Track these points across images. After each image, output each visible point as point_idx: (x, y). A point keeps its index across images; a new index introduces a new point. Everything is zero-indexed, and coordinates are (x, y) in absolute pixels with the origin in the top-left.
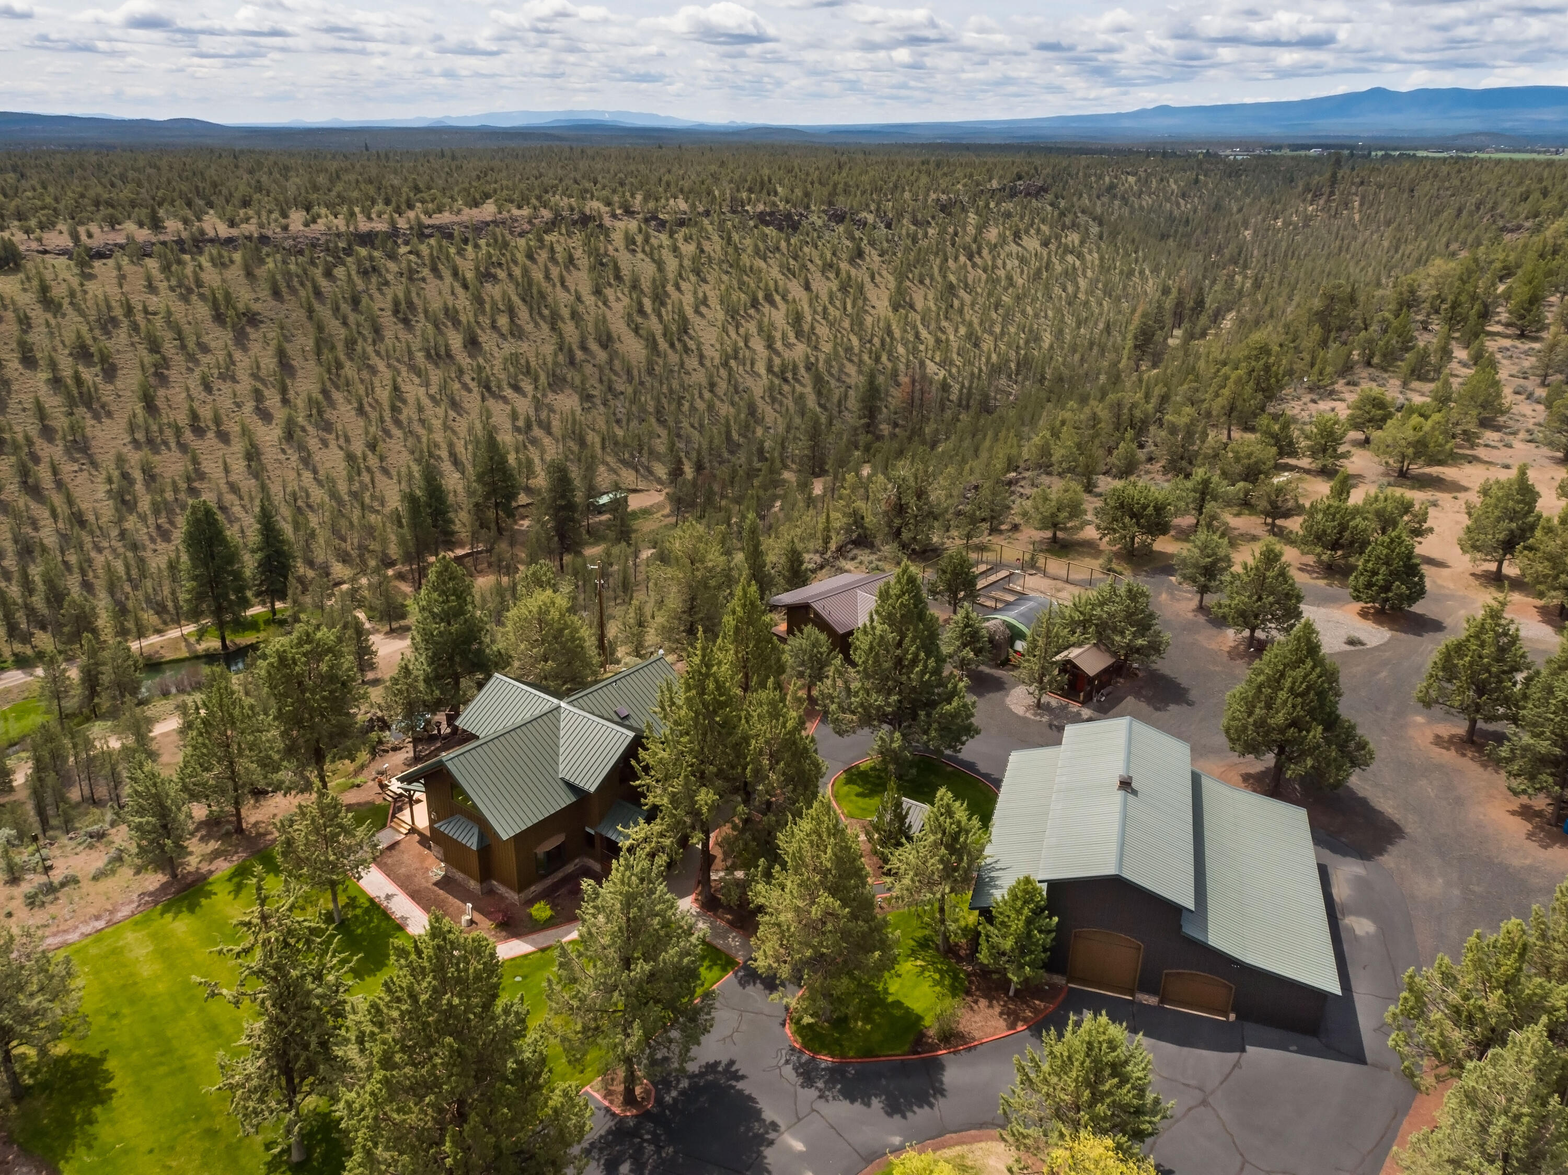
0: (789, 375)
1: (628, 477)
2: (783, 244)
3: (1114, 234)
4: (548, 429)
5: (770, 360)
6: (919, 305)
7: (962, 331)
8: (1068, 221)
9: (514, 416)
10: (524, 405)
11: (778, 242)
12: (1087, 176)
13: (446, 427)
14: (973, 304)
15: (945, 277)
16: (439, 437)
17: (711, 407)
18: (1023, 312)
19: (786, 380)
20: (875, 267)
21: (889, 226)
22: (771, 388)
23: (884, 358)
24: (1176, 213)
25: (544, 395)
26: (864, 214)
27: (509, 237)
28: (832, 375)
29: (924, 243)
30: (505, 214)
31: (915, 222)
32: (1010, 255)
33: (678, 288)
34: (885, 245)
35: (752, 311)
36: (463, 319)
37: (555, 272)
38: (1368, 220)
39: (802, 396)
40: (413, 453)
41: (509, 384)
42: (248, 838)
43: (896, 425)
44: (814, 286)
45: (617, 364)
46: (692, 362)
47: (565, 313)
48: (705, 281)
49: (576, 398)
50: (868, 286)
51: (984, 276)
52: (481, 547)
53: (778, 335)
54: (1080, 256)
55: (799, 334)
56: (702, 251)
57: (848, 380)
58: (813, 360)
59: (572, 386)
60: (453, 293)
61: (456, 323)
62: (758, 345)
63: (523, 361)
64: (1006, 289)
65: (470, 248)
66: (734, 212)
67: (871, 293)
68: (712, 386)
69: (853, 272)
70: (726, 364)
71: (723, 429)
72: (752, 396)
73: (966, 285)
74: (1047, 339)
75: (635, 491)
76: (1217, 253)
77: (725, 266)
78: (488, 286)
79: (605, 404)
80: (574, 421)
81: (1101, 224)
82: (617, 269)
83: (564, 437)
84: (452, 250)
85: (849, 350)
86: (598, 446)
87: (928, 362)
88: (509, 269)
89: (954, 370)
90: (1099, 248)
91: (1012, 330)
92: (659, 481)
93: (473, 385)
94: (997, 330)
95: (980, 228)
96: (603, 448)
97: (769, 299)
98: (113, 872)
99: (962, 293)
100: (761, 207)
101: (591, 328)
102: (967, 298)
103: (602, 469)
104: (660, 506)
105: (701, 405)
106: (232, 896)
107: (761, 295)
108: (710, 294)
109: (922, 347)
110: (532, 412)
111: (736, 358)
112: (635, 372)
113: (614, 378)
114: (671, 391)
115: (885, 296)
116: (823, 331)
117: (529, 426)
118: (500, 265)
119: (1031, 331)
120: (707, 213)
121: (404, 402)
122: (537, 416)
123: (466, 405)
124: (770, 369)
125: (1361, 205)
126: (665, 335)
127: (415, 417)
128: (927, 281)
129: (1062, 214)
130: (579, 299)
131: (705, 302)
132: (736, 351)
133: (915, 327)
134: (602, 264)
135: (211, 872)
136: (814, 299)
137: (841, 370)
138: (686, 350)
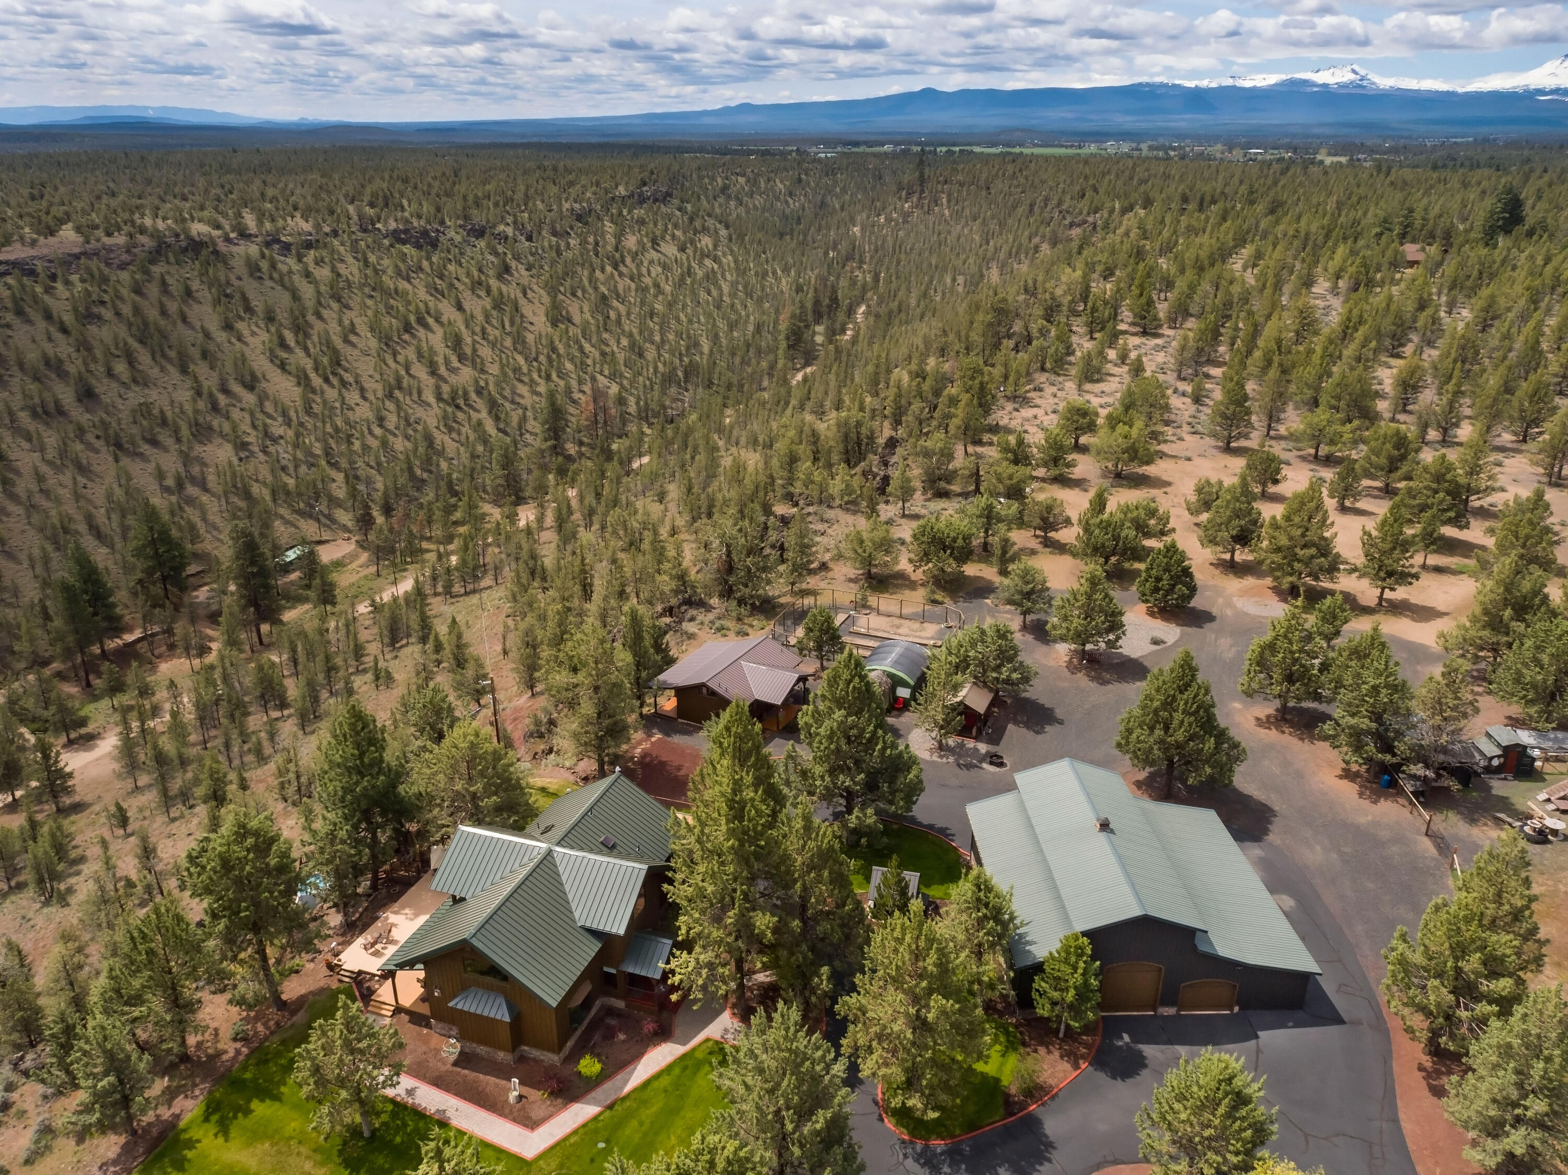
0: (461, 402)
1: (310, 528)
2: (425, 264)
3: (741, 237)
4: (203, 486)
5: (438, 387)
6: (577, 319)
7: (625, 342)
8: (698, 224)
9: (160, 475)
10: (171, 463)
11: (420, 261)
12: (701, 178)
13: (77, 497)
14: (629, 314)
15: (596, 289)
16: (70, 508)
17: (384, 444)
18: (678, 319)
19: (458, 407)
20: (525, 281)
21: (529, 239)
22: (445, 417)
23: (554, 376)
24: (787, 211)
25: (190, 448)
26: (501, 228)
27: (106, 271)
28: (505, 398)
29: (568, 255)
30: (93, 244)
31: (555, 233)
32: (651, 262)
33: (319, 316)
34: (531, 258)
35: (406, 337)
36: (72, 369)
37: (173, 307)
38: (957, 215)
39: (480, 423)
40: (41, 530)
41: (144, 438)
42: (199, 1063)
43: (581, 443)
44: (467, 306)
45: (269, 407)
46: (353, 397)
47: (195, 353)
48: (348, 307)
49: (229, 447)
50: (522, 301)
51: (633, 286)
52: (156, 629)
53: (440, 360)
54: (716, 259)
55: (461, 358)
56: (339, 275)
57: (522, 401)
58: (482, 383)
59: (222, 435)
60: (50, 339)
61: (62, 374)
62: (420, 371)
63: (156, 412)
64: (656, 296)
65: (59, 286)
66: (365, 231)
67: (527, 310)
68: (381, 420)
69: (504, 289)
70: (390, 396)
71: (405, 466)
72: (426, 428)
73: (618, 296)
74: (706, 347)
75: (320, 542)
76: (834, 249)
77: (367, 290)
78: (93, 329)
79: (265, 452)
80: (234, 475)
81: (727, 227)
82: (245, 299)
83: (226, 494)
84: (39, 289)
85: (517, 370)
86: (268, 498)
87: (599, 377)
88: (114, 306)
89: (625, 382)
90: (732, 251)
91: (671, 337)
92: (345, 529)
93: (99, 444)
94: (657, 338)
95: (619, 236)
96: (274, 500)
97: (421, 321)
98: (48, 1148)
99: (615, 303)
100: (393, 225)
101: (229, 368)
102: (622, 309)
103: (277, 523)
104: (353, 556)
105: (374, 443)
106: (221, 1140)
107: (412, 318)
108: (357, 321)
109: (589, 362)
110: (181, 469)
111: (400, 388)
112: (292, 414)
113: (268, 421)
114: (337, 430)
115: (541, 311)
116: (485, 352)
117: (180, 486)
118: (103, 303)
119: (689, 337)
120: (335, 233)
121: (18, 473)
122: (187, 471)
123: (96, 468)
124: (439, 398)
125: (949, 201)
126: (316, 369)
127: (34, 487)
128: (579, 293)
129: (691, 220)
130: (207, 335)
131: (353, 329)
132: (399, 380)
133: (577, 342)
134: (227, 296)
135: (177, 1117)
136: (469, 321)
137: (514, 393)
138: (344, 384)
